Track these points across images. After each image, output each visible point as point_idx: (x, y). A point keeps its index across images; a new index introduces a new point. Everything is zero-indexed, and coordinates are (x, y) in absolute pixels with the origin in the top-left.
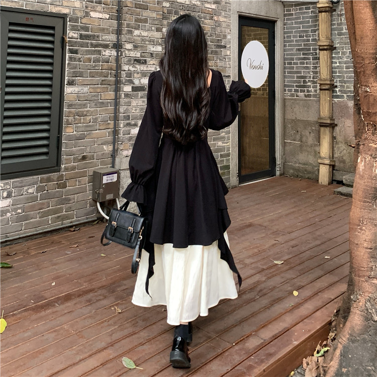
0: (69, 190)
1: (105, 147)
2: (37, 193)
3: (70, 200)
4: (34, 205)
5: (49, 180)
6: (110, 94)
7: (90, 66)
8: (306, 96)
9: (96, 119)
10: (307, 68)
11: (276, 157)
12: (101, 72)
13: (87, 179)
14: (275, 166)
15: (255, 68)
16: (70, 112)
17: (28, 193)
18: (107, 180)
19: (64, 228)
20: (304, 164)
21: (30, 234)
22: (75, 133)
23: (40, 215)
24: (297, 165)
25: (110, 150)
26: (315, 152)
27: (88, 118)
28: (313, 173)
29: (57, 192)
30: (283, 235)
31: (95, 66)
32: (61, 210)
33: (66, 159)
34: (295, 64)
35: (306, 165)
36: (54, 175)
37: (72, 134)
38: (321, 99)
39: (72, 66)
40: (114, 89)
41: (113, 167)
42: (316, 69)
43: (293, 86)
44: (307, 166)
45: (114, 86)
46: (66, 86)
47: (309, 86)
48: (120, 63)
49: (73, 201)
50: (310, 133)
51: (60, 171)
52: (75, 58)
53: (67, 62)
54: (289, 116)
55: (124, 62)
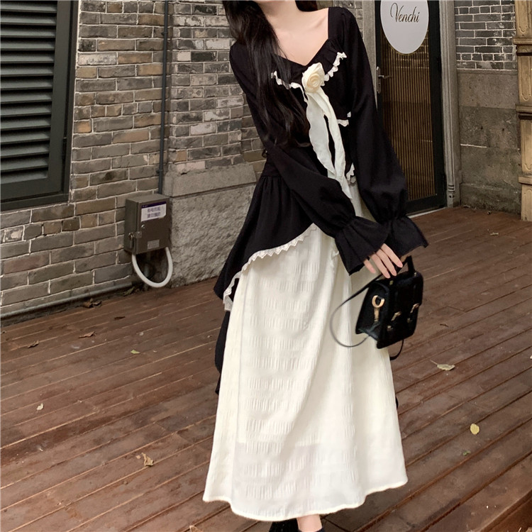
0: (83, 233)
1: (145, 157)
2: (28, 239)
3: (84, 251)
4: (22, 261)
5: (48, 216)
6: (155, 66)
7: (120, 17)
8: (493, 66)
9: (131, 108)
10: (494, 18)
11: (447, 173)
12: (139, 28)
13: (113, 213)
14: (446, 189)
15: (406, 19)
16: (84, 97)
17: (10, 238)
18: (149, 216)
19: (74, 301)
20: (495, 185)
21: (13, 312)
22: (93, 133)
23: (32, 278)
24: (483, 187)
25: (155, 162)
26: (513, 163)
27: (117, 107)
28: (511, 201)
29: (62, 237)
30: (456, 314)
31: (129, 18)
32: (68, 269)
33: (78, 180)
34: (473, 11)
35: (500, 186)
36: (57, 207)
37: (88, 134)
38: (520, 71)
39: (88, 19)
40: (161, 57)
41: (160, 192)
42: (509, 19)
43: (471, 50)
44: (500, 189)
45: (161, 52)
46: (78, 52)
47: (499, 50)
48: (170, 13)
49: (91, 252)
50: (503, 130)
51: (66, 201)
52: (94, 5)
53: (80, 12)
54: (467, 102)
55: (177, 10)
